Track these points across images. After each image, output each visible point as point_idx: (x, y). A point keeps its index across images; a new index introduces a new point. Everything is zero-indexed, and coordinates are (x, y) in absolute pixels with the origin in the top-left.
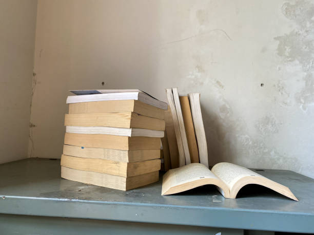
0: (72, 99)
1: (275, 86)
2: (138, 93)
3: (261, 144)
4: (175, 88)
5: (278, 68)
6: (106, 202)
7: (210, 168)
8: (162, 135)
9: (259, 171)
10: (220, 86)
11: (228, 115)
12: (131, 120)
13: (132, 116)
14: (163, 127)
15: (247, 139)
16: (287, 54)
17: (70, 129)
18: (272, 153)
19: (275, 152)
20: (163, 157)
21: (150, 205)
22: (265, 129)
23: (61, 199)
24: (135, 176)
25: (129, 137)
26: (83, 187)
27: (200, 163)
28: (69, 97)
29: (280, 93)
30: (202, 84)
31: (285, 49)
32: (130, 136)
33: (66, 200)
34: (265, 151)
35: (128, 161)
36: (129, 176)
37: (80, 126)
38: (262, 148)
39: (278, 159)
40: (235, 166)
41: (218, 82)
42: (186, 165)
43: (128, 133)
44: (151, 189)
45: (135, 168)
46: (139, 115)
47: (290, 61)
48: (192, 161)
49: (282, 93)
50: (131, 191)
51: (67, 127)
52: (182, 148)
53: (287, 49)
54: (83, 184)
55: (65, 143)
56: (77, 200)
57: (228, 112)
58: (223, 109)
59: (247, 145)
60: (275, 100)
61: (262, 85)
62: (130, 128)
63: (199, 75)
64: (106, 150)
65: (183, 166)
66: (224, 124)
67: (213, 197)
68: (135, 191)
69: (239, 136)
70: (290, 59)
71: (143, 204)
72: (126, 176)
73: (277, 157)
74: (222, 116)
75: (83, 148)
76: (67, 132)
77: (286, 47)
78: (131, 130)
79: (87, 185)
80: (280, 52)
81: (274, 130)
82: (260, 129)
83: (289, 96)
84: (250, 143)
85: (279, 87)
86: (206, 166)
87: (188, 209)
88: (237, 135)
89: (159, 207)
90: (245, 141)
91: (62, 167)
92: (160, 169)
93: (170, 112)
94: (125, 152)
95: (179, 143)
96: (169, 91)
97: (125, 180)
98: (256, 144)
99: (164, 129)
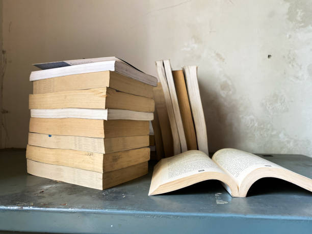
0: (36, 75)
1: (284, 57)
2: (114, 62)
3: (269, 126)
4: (166, 60)
5: (288, 36)
6: (70, 210)
7: (211, 155)
8: (151, 117)
9: (267, 157)
10: (221, 58)
11: (231, 92)
12: (106, 98)
13: (107, 92)
14: (153, 108)
15: (252, 120)
16: (299, 19)
17: (35, 113)
18: (281, 135)
19: (285, 135)
20: (155, 144)
21: (130, 212)
22: (273, 108)
23: (9, 208)
24: (116, 170)
25: (105, 121)
26: (48, 186)
27: (198, 149)
28: (32, 72)
29: (290, 66)
30: (199, 57)
31: (297, 13)
32: (106, 119)
33: (16, 208)
34: (273, 133)
35: (104, 152)
36: (107, 171)
37: (46, 108)
38: (269, 130)
39: (289, 142)
40: (239, 151)
41: (218, 55)
42: (181, 152)
43: (104, 115)
44: (136, 186)
45: (115, 159)
46: (118, 91)
47: (302, 27)
48: (189, 148)
49: (293, 65)
50: (109, 190)
51: (31, 110)
52: (176, 132)
53: (299, 13)
54: (51, 182)
55: (30, 131)
56: (31, 208)
57: (230, 90)
58: (225, 86)
59: (252, 127)
60: (285, 73)
61: (269, 56)
62: (106, 108)
63: (196, 46)
64: (78, 137)
65: (178, 154)
66: (226, 104)
67: (216, 195)
68: (114, 189)
69: (243, 117)
70: (302, 24)
71: (121, 211)
72: (102, 172)
73: (286, 139)
74: (223, 94)
75: (50, 136)
76: (32, 116)
77: (298, 10)
78: (106, 111)
79: (56, 182)
80: (291, 16)
81: (284, 108)
82: (267, 108)
83: (301, 68)
84: (256, 125)
85: (289, 58)
86: (206, 153)
87: (182, 217)
88: (241, 116)
89: (143, 215)
90: (250, 123)
91: (28, 160)
92: (149, 159)
93: (161, 90)
94: (99, 140)
95: (173, 127)
96: (160, 64)
97: (101, 176)
98: (262, 126)
99: (154, 111)
